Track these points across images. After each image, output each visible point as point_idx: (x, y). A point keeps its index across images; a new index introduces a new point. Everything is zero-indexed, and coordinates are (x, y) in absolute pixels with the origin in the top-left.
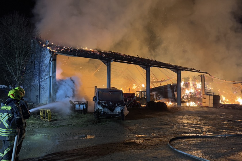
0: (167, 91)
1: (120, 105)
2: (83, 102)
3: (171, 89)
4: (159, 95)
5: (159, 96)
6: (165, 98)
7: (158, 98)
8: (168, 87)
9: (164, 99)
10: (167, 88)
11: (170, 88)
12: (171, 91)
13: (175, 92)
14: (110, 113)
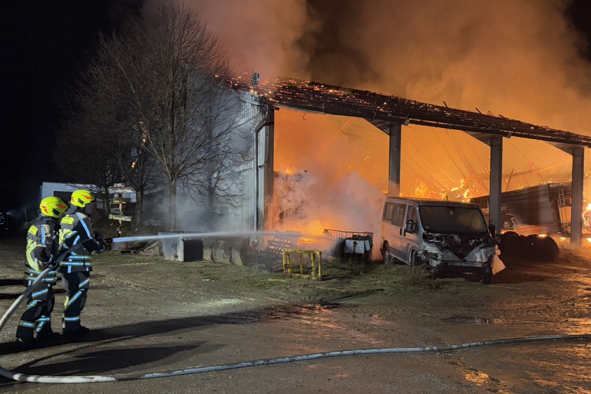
0: (537, 204)
1: (482, 245)
2: (362, 235)
3: (551, 199)
4: (510, 214)
5: (512, 217)
6: (530, 225)
7: (506, 223)
8: (541, 193)
9: (526, 226)
10: (537, 197)
11: (546, 195)
12: (549, 204)
13: (563, 206)
14: (458, 264)
